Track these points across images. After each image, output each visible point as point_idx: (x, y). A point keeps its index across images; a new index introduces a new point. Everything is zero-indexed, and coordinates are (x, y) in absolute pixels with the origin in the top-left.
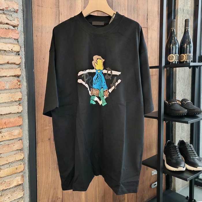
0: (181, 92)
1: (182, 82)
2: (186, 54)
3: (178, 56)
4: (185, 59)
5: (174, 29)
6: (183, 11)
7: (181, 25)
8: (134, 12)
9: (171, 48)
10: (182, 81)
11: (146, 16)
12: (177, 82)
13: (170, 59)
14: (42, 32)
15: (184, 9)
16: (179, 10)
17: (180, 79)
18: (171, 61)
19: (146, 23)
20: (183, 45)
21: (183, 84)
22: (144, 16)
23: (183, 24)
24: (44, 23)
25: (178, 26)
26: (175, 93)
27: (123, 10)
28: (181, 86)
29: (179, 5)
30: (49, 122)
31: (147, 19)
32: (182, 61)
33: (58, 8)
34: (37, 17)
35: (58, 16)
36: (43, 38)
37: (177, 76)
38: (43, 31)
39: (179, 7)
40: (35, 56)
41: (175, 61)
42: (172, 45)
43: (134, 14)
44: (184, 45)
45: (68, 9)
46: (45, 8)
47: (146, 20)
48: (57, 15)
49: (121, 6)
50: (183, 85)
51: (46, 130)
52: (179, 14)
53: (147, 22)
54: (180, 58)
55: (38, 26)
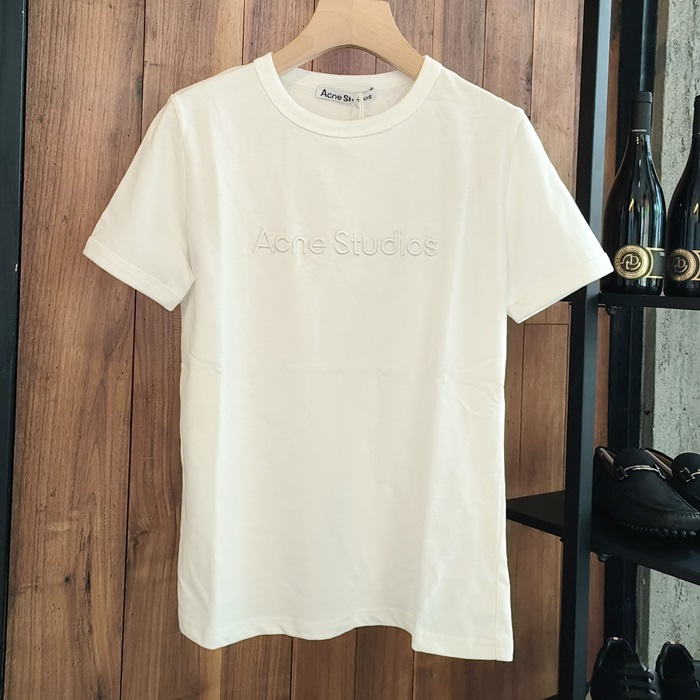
0: (678, 411)
1: (682, 365)
2: (696, 252)
3: (663, 254)
4: (691, 271)
5: (645, 134)
6: (691, 55)
7: (680, 116)
8: (472, 43)
9: (632, 216)
10: (680, 361)
11: (523, 67)
12: (657, 366)
13: (623, 266)
14: (65, 107)
15: (692, 49)
16: (670, 50)
17: (674, 354)
18: (629, 276)
19: (523, 96)
20: (683, 208)
21: (685, 377)
22: (516, 64)
23: (688, 110)
24: (75, 67)
25: (665, 120)
26: (650, 413)
27: (422, 35)
28: (678, 385)
29: (670, 30)
30: (71, 502)
31: (529, 81)
32: (679, 279)
33: (140, 8)
34: (48, 39)
35: (138, 43)
36: (69, 129)
37: (659, 340)
38: (72, 102)
39: (671, 39)
40: (31, 203)
41: (647, 276)
42: (635, 204)
43: (471, 52)
44: (691, 207)
45: (183, 14)
46: (86, 6)
47: (524, 82)
48: (134, 37)
49: (413, 16)
50: (684, 382)
51: (55, 534)
52: (670, 67)
53: (529, 90)
54: (670, 265)
55: (51, 77)
